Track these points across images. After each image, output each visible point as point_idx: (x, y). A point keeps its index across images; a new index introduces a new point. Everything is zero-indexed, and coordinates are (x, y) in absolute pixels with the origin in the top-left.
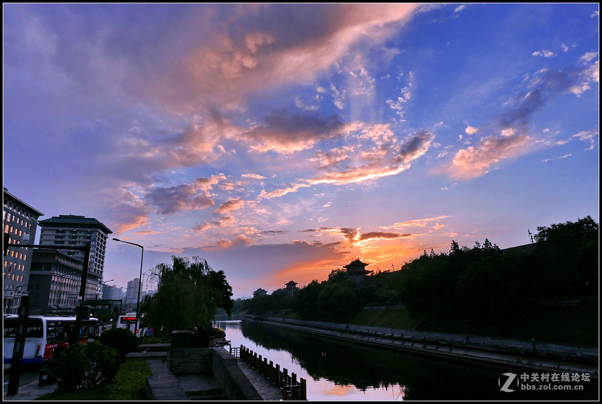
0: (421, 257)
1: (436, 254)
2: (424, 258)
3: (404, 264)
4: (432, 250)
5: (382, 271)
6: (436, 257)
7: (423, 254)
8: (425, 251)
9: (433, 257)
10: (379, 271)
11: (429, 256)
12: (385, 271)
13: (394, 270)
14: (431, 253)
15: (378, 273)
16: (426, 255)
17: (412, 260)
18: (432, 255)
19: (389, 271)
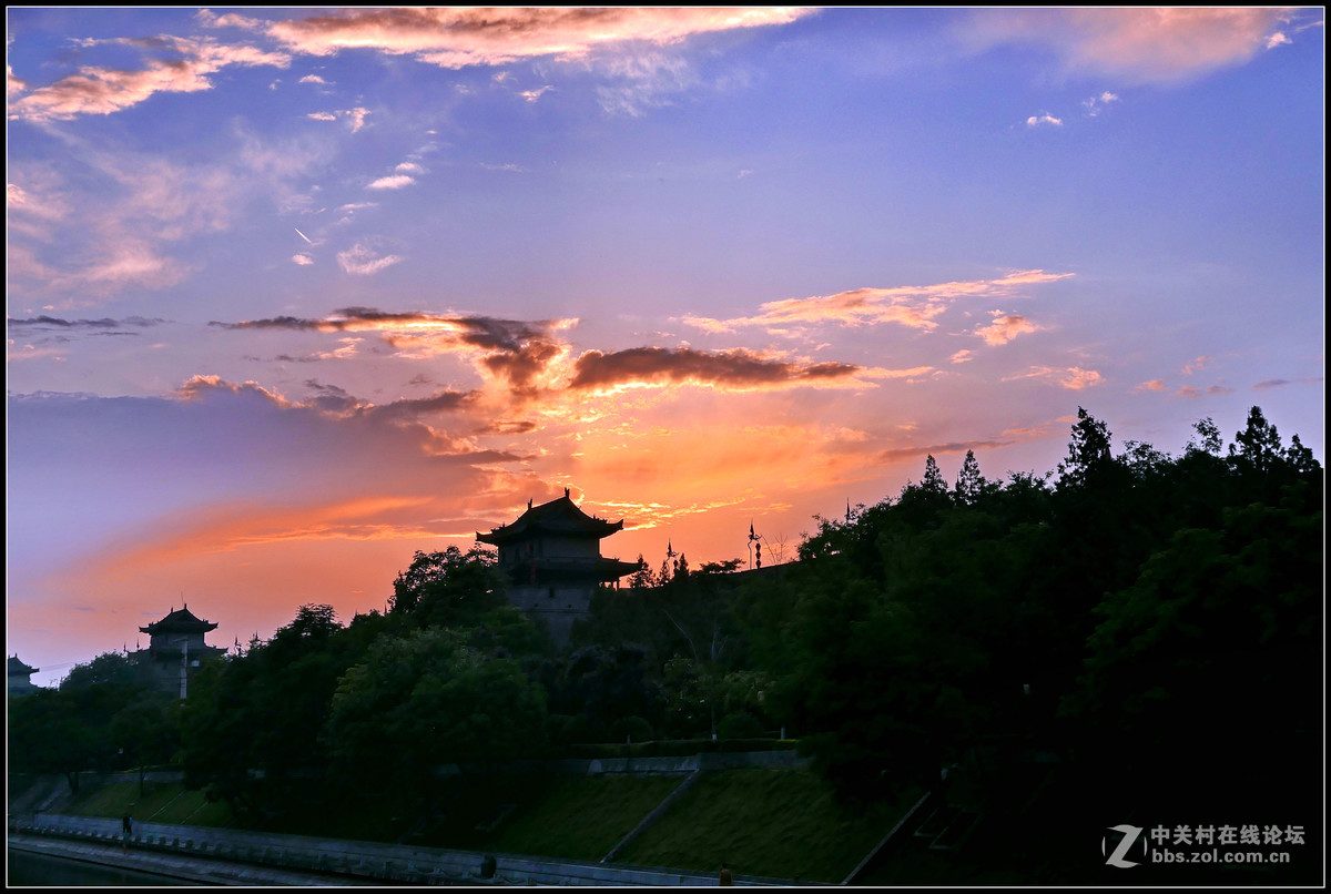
0: (911, 494)
1: (991, 479)
2: (924, 503)
3: (815, 531)
4: (970, 456)
5: (694, 566)
6: (989, 497)
7: (918, 480)
8: (931, 460)
9: (969, 498)
10: (676, 563)
11: (951, 493)
12: (713, 567)
13: (758, 563)
14: (962, 473)
15: (672, 575)
16: (934, 482)
17: (861, 511)
18: (968, 483)
19: (731, 565)
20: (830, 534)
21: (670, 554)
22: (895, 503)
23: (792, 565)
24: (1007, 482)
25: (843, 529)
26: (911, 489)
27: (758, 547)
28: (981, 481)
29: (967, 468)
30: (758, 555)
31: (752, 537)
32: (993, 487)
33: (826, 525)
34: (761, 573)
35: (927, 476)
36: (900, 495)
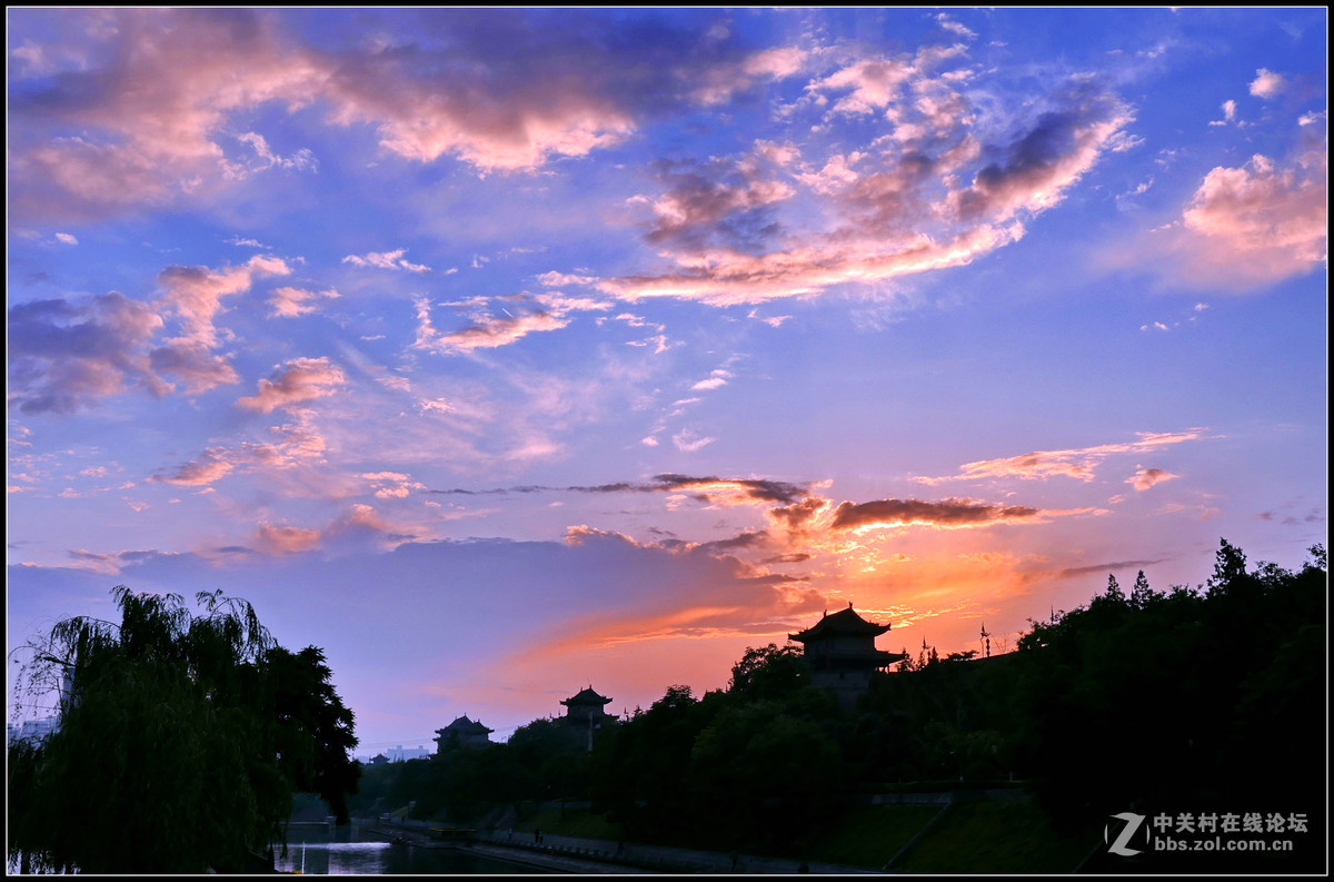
0: (1098, 602)
1: (1157, 590)
2: (1108, 609)
3: (1029, 630)
4: (1141, 574)
5: (942, 656)
6: (1156, 602)
7: (1103, 592)
8: (1112, 578)
9: (1142, 605)
10: (929, 654)
11: (1128, 601)
12: (955, 656)
13: (988, 653)
14: (1136, 587)
15: (927, 663)
16: (1114, 593)
17: (1062, 615)
18: (1141, 593)
19: (969, 655)
20: (1039, 631)
21: (924, 647)
22: (1086, 609)
23: (1012, 654)
24: (1169, 593)
25: (1049, 627)
26: (1098, 598)
27: (988, 641)
28: (1150, 592)
29: (1139, 583)
30: (988, 647)
31: (983, 635)
32: (1159, 596)
33: (1036, 626)
34: (990, 661)
35: (1109, 589)
36: (1090, 603)
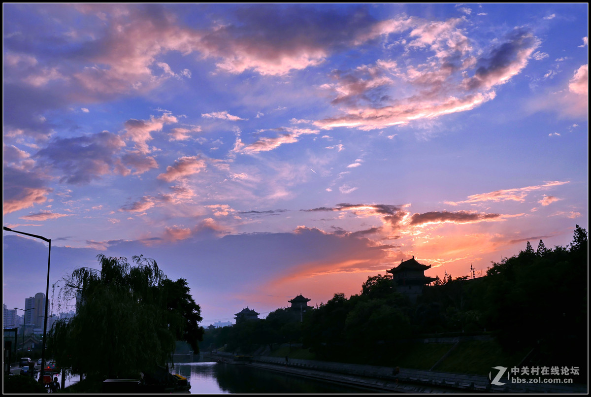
0: (522, 254)
1: (548, 248)
2: (527, 256)
3: (492, 267)
4: (541, 241)
5: (454, 278)
6: (548, 253)
7: (524, 249)
8: (528, 243)
9: (542, 254)
10: (448, 277)
11: (535, 253)
12: (460, 278)
13: (474, 277)
14: (539, 247)
15: (447, 281)
16: (530, 250)
17: (506, 260)
18: (541, 250)
19: (466, 278)
20: (497, 267)
21: (446, 275)
22: (517, 257)
23: (485, 277)
24: (554, 249)
25: (501, 265)
26: (522, 252)
27: (474, 272)
28: (545, 249)
29: (540, 245)
30: (474, 274)
31: (472, 269)
32: (549, 250)
33: (495, 264)
34: (475, 280)
35: (527, 248)
36: (519, 254)
